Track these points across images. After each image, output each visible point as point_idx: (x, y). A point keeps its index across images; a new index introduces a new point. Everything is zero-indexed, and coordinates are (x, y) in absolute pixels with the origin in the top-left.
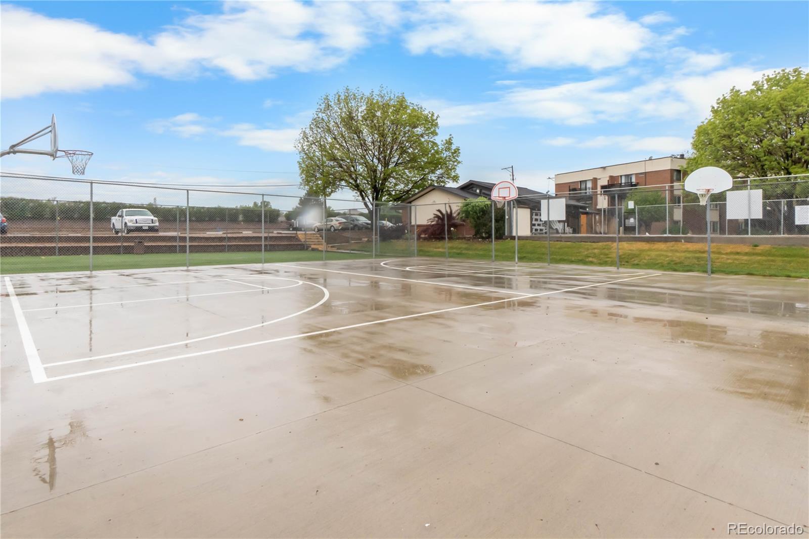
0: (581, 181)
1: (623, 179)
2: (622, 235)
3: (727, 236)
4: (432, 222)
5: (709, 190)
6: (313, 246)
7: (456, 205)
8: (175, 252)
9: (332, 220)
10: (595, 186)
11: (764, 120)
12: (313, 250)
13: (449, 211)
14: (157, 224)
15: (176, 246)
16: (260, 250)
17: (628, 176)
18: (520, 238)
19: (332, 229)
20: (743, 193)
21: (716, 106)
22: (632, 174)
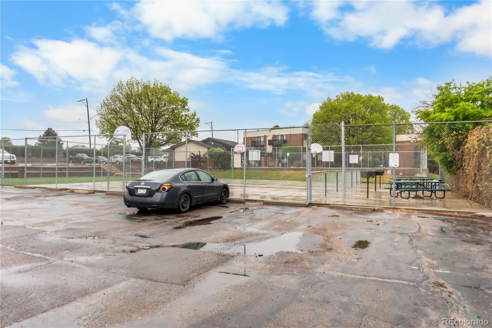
0: (257, 137)
1: (280, 136)
2: (280, 167)
3: (330, 168)
4: (189, 160)
5: (315, 152)
6: (117, 173)
7: (203, 151)
8: (39, 177)
9: (117, 157)
10: (265, 141)
11: (339, 116)
12: (117, 175)
13: (199, 154)
14: (15, 159)
15: (40, 173)
16: (93, 176)
17: (282, 136)
18: (236, 169)
19: (118, 163)
20: (327, 152)
21: (321, 105)
22: (284, 135)
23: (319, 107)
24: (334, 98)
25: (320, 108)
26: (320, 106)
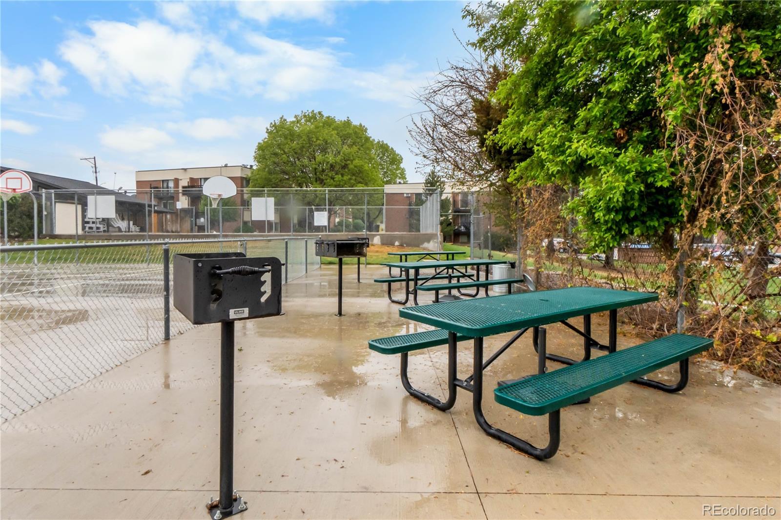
0: (163, 180)
1: (203, 181)
5: (219, 196)
10: (176, 186)
18: (67, 237)
23: (266, 130)
24: (290, 119)
25: (267, 132)
26: (268, 130)
